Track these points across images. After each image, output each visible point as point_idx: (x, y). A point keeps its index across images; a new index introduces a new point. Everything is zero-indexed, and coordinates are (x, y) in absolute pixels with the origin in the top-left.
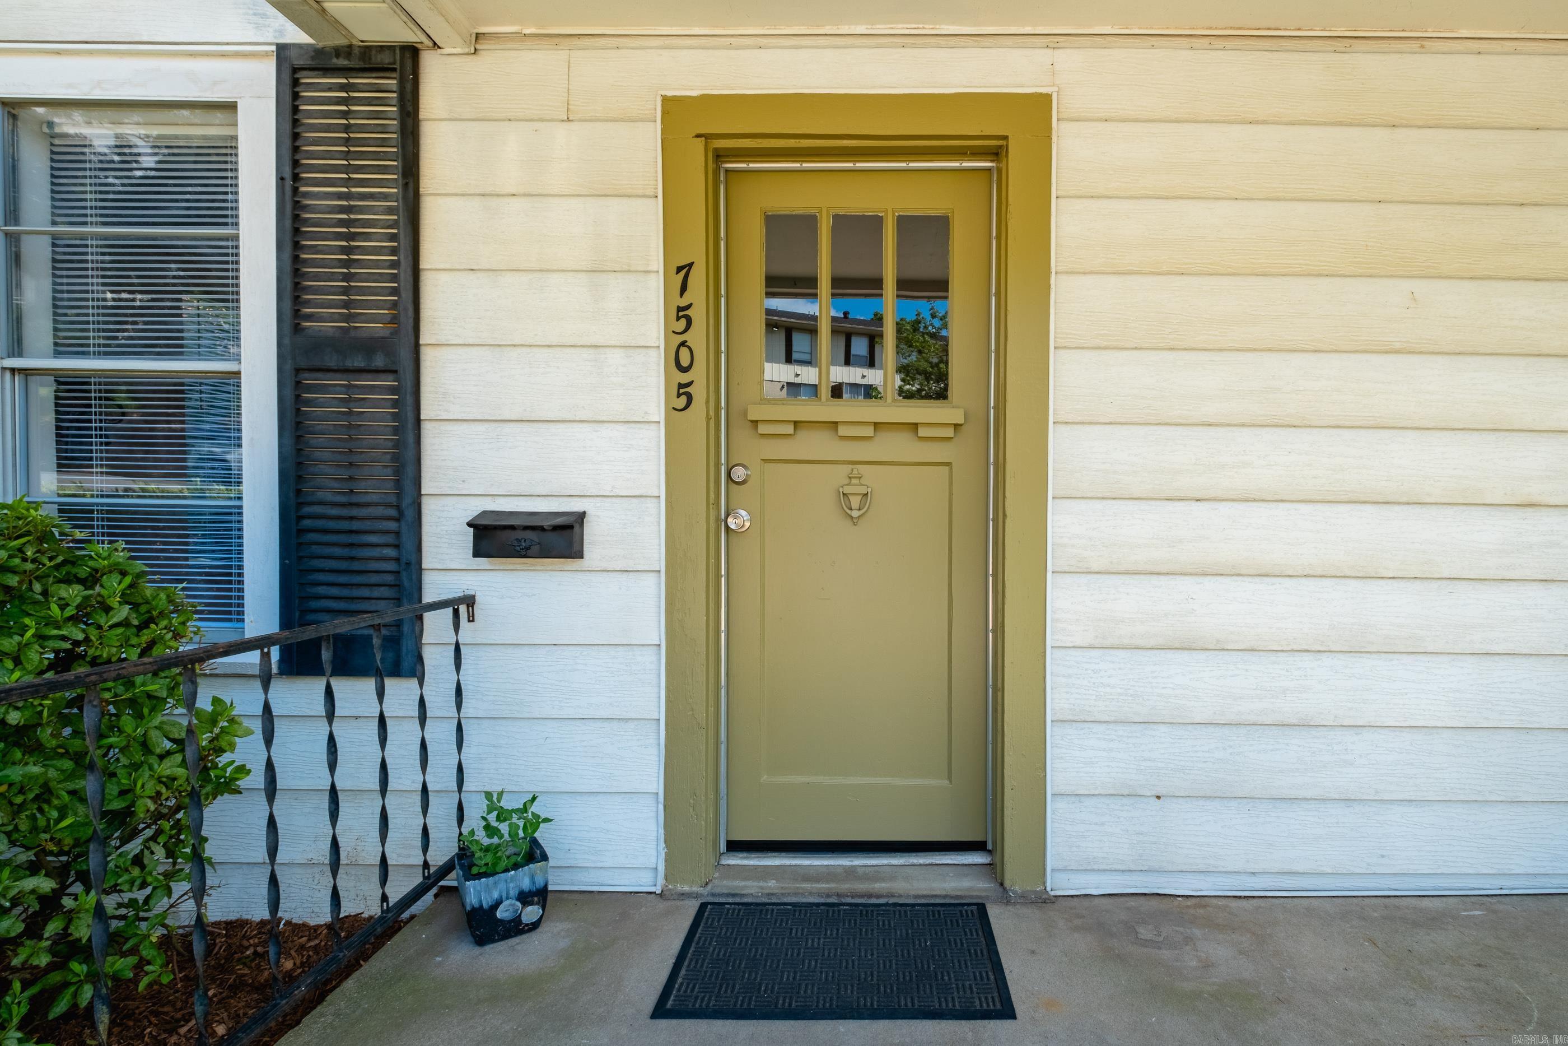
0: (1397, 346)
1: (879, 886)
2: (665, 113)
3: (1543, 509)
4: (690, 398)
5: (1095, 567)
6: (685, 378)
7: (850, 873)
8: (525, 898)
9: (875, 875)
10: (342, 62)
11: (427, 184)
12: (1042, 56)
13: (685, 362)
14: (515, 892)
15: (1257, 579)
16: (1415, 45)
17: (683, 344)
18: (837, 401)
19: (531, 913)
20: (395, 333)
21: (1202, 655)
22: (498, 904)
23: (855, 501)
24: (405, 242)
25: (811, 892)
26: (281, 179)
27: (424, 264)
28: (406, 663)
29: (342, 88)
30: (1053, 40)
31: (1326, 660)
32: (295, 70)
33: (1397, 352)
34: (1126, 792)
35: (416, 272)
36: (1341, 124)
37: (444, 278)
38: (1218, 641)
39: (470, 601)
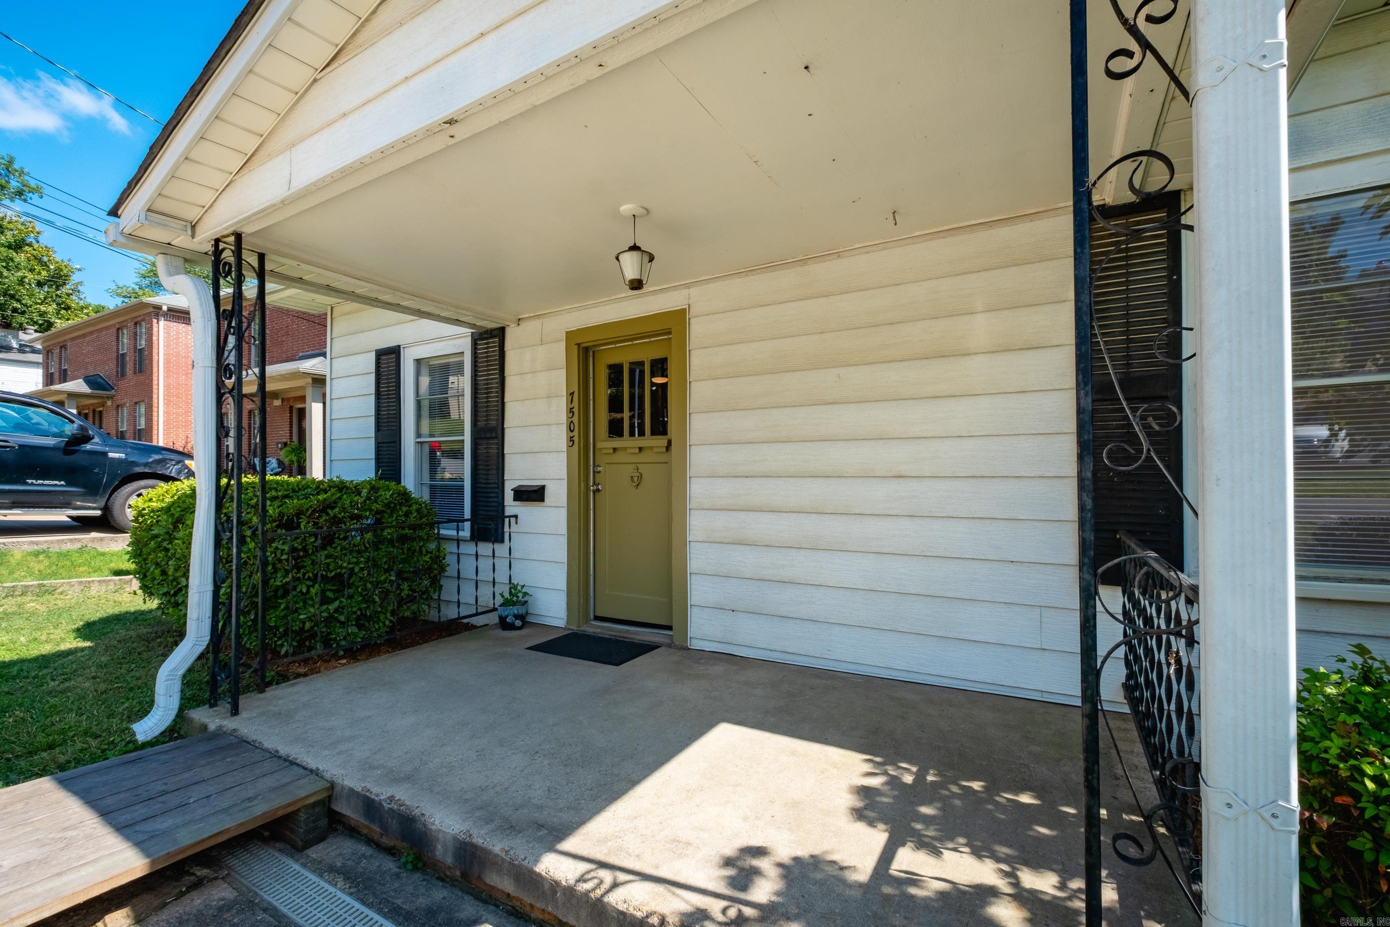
0: (830, 401)
1: (634, 636)
2: (567, 337)
3: (909, 479)
4: (573, 441)
5: (705, 507)
6: (572, 434)
7: (627, 631)
8: (517, 617)
9: (636, 633)
10: (485, 336)
11: (507, 373)
12: (685, 292)
13: (572, 429)
14: (512, 614)
15: (771, 513)
16: (835, 256)
17: (572, 422)
18: (631, 438)
19: (518, 623)
20: (497, 425)
21: (748, 547)
22: (507, 616)
23: (636, 479)
24: (500, 394)
25: (607, 634)
26: (472, 377)
27: (505, 400)
28: (499, 538)
29: (486, 344)
30: (688, 286)
31: (802, 552)
32: (475, 340)
33: (830, 404)
34: (719, 607)
35: (503, 404)
36: (801, 300)
37: (510, 403)
38: (754, 541)
39: (516, 517)
